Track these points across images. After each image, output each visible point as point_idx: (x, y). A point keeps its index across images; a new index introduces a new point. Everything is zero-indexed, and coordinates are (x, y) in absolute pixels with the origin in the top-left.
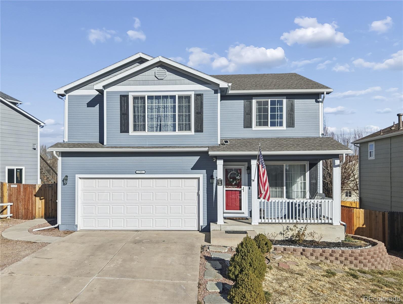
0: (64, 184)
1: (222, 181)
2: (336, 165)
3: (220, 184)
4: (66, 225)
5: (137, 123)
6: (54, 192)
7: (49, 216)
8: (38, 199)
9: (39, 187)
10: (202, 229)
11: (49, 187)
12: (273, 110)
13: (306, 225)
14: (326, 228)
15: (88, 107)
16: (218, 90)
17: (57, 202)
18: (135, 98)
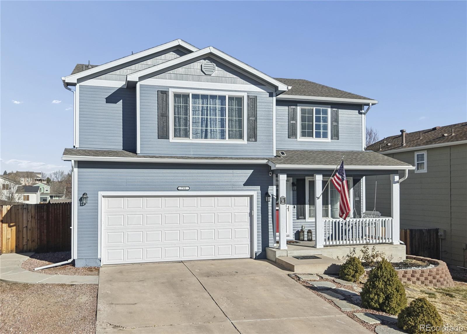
0: (81, 205)
1: (285, 199)
2: (395, 181)
3: (283, 202)
4: (86, 259)
5: (178, 127)
6: (31, 216)
7: (23, 248)
8: (5, 226)
9: (7, 209)
10: (257, 256)
11: (23, 209)
12: (318, 119)
13: (373, 245)
14: (389, 248)
15: (107, 102)
16: (273, 93)
17: (71, 229)
18: (176, 96)
